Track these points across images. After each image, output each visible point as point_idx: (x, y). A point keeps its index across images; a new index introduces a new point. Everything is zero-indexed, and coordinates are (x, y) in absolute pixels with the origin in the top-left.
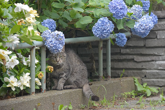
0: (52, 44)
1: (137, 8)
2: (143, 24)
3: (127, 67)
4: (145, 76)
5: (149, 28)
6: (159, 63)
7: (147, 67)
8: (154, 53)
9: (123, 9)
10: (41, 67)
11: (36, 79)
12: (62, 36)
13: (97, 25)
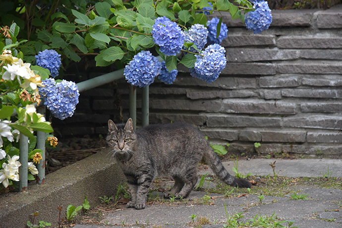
0: (57, 105)
1: (199, 31)
2: (209, 62)
3: (175, 109)
4: (205, 124)
5: (219, 69)
6: (228, 102)
7: (208, 109)
8: (221, 85)
9: (177, 38)
10: (37, 138)
11: (29, 164)
12: (74, 89)
13: (133, 66)
